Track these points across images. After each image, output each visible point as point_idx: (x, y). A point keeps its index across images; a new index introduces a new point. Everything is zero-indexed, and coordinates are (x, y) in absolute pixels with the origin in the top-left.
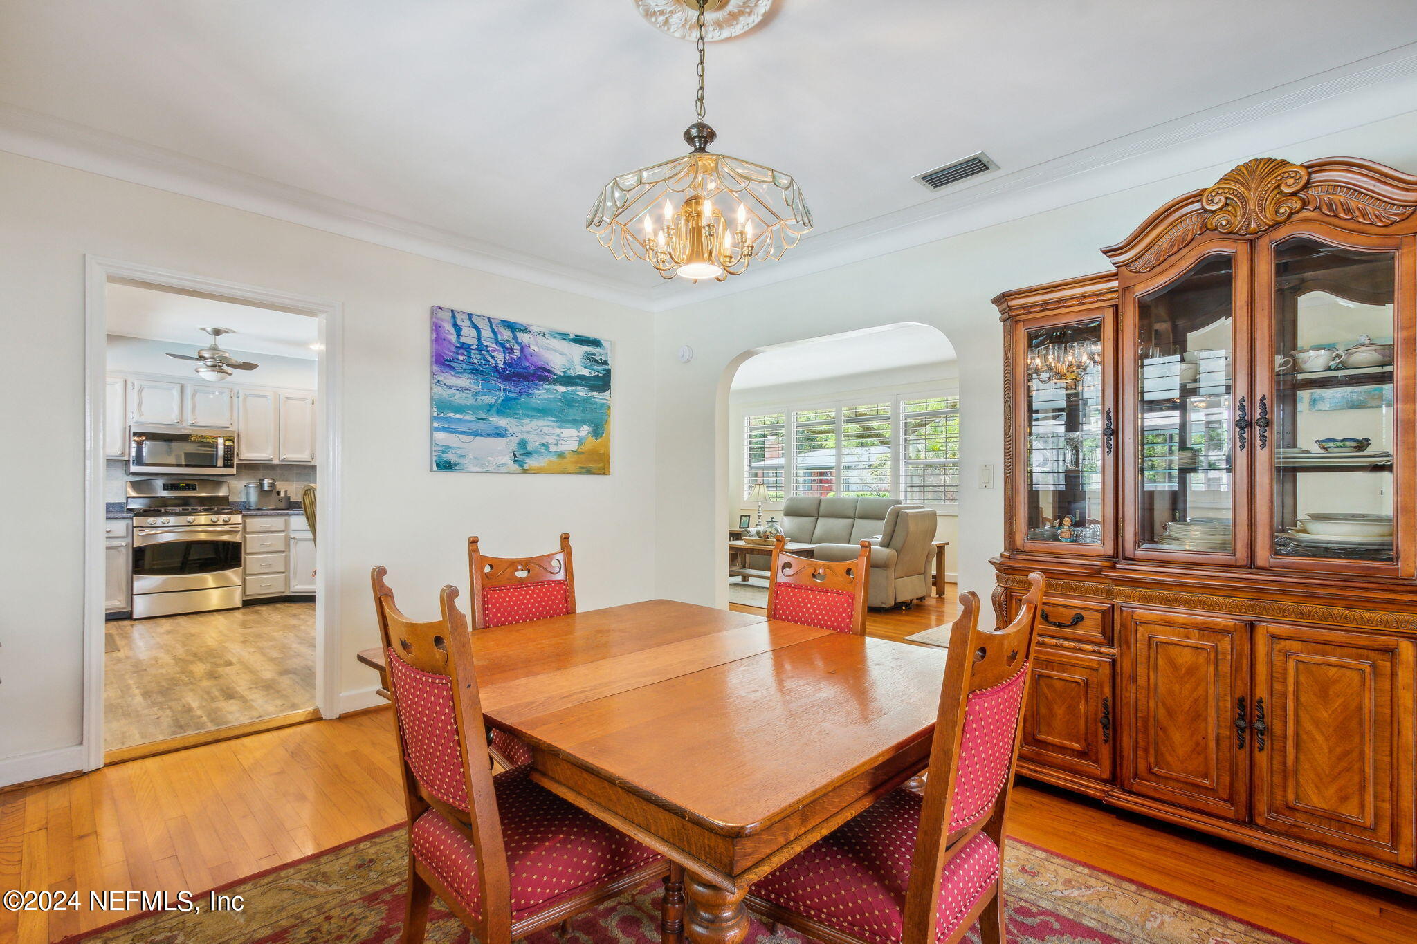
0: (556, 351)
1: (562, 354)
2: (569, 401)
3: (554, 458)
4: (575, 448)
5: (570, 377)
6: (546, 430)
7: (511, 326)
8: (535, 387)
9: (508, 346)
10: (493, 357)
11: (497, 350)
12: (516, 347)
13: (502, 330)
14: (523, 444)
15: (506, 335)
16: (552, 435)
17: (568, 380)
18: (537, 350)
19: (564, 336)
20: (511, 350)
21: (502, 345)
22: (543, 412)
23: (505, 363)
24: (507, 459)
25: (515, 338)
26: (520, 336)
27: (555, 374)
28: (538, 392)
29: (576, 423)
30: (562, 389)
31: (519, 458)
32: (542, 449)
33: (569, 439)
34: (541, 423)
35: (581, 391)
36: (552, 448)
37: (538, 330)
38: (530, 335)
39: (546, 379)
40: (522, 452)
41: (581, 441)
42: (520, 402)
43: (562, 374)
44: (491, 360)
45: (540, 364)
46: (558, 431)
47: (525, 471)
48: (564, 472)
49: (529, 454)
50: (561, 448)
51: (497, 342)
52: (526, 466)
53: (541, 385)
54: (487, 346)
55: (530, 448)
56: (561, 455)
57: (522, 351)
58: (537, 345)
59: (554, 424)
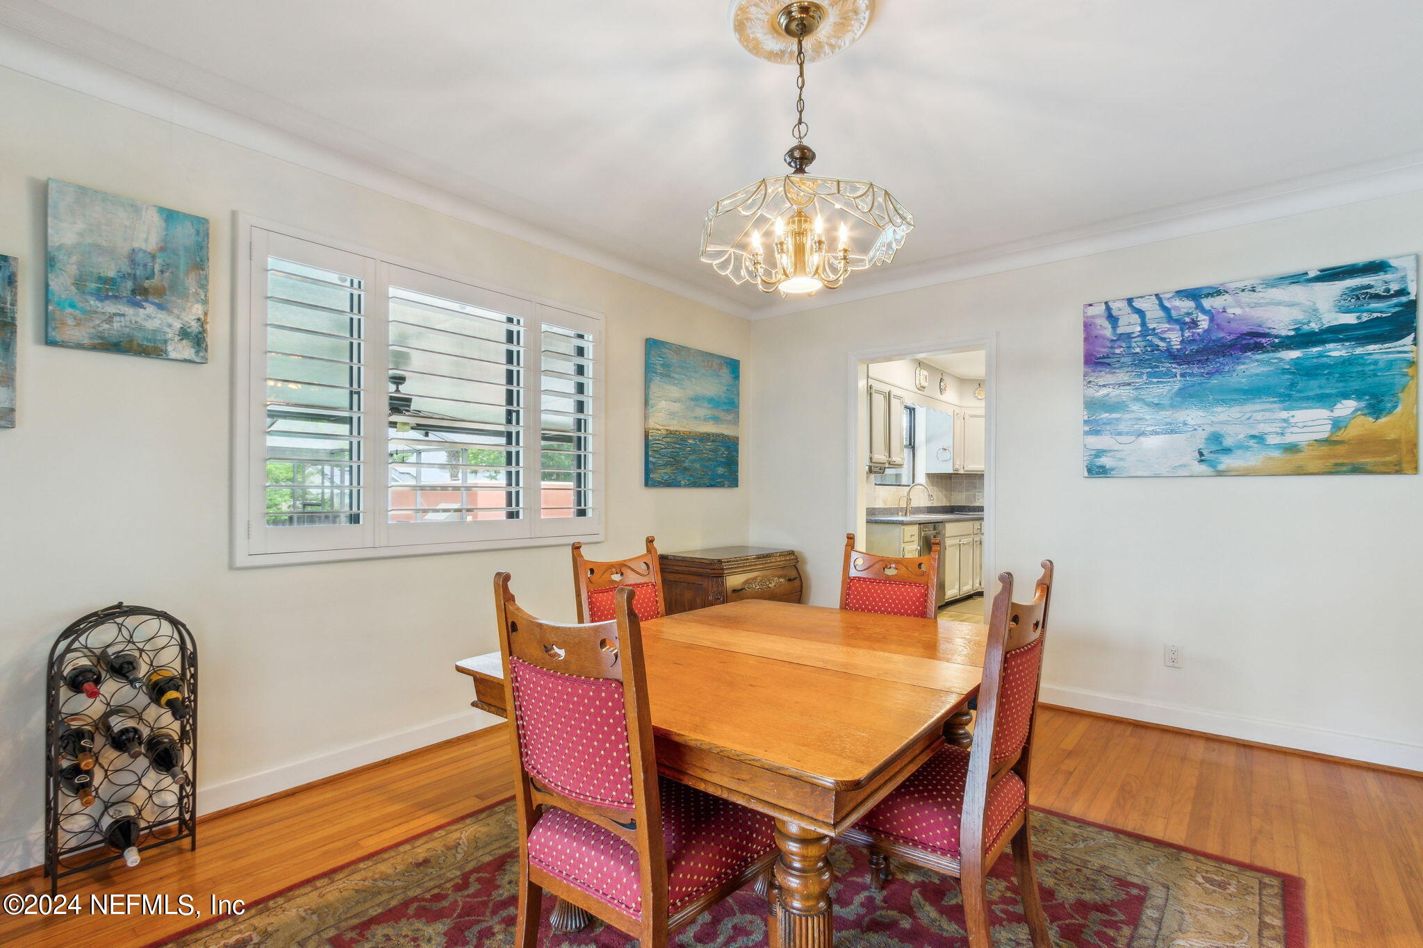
0: (1279, 304)
1: (1291, 305)
2: (1304, 371)
3: (1276, 454)
4: (1325, 435)
5: (1312, 334)
6: (1259, 416)
7: (1194, 295)
8: (1238, 361)
9: (1187, 320)
10: (1163, 339)
11: (1169, 330)
12: (1201, 317)
13: (1177, 303)
14: (1216, 438)
15: (1187, 305)
16: (1273, 421)
17: (1303, 339)
18: (1238, 311)
19: (1298, 279)
20: (1194, 324)
21: (1177, 321)
22: (1253, 392)
23: (1182, 342)
24: (1190, 458)
25: (1200, 307)
26: (1207, 303)
27: (1276, 337)
28: (1242, 367)
29: (1325, 400)
30: (1294, 354)
31: (1207, 456)
32: (1251, 442)
33: (1310, 424)
34: (1249, 407)
35: (1336, 351)
36: (1272, 440)
37: (1241, 285)
38: (1227, 296)
39: (1258, 347)
40: (1214, 448)
41: (1337, 424)
42: (1208, 386)
43: (1292, 333)
44: (1162, 344)
45: (1245, 329)
46: (1284, 415)
47: (1220, 474)
48: (1300, 472)
49: (1227, 451)
50: (1290, 439)
51: (1170, 319)
52: (1221, 467)
53: (1248, 357)
54: (1154, 329)
55: (1228, 442)
56: (1292, 449)
57: (1212, 320)
58: (1239, 305)
59: (1275, 405)
